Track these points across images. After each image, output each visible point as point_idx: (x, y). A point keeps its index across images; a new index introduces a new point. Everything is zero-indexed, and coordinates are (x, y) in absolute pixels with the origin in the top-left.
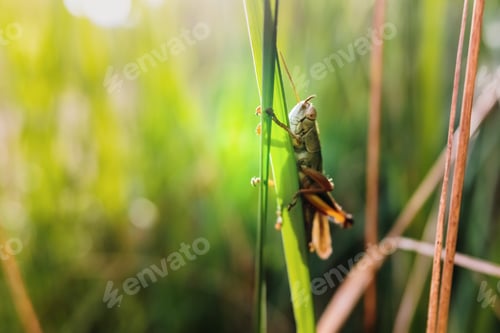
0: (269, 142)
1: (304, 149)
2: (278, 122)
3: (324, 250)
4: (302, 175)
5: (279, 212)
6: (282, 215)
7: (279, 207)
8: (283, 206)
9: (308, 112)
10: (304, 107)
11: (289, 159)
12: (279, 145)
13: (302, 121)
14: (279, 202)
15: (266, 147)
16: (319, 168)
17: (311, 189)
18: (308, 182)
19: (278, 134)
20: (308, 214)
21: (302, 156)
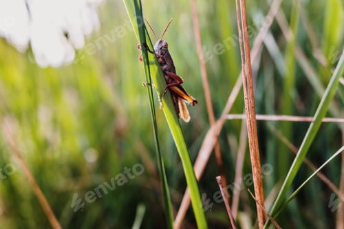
0: (148, 63)
1: (165, 64)
2: (150, 51)
3: (186, 118)
4: (167, 77)
5: (159, 100)
6: (161, 101)
7: (159, 97)
8: (161, 96)
9: (163, 44)
10: (161, 42)
11: (159, 70)
12: (152, 64)
13: (161, 49)
14: (158, 94)
15: (147, 66)
16: (174, 72)
17: (173, 84)
18: (171, 80)
19: (151, 57)
20: (174, 98)
21: (165, 67)
